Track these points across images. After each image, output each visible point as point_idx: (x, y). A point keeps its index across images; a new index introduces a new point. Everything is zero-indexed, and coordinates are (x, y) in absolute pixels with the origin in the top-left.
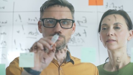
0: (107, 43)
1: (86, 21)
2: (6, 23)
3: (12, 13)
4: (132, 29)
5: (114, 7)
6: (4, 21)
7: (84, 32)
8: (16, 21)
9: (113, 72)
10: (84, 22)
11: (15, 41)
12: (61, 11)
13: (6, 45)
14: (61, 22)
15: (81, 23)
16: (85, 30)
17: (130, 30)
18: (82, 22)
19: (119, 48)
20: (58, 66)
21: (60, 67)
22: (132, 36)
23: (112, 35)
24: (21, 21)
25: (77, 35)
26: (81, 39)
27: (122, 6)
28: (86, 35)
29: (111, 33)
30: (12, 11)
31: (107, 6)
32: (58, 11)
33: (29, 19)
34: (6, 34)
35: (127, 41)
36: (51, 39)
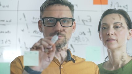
0: (107, 42)
1: (90, 20)
2: (10, 21)
3: (17, 12)
5: (118, 6)
6: (9, 20)
7: (88, 31)
8: (21, 19)
9: (113, 71)
10: (88, 21)
11: (19, 40)
12: (60, 10)
14: (61, 20)
15: (85, 22)
16: (89, 29)
17: (130, 29)
18: (87, 21)
19: (119, 47)
20: (59, 65)
21: (61, 65)
24: (26, 20)
25: (82, 34)
26: (86, 38)
27: (127, 6)
28: (91, 34)
29: (111, 33)
30: (17, 9)
31: (112, 5)
32: (57, 10)
33: (34, 18)
34: (10, 32)
35: (126, 40)
36: (50, 39)
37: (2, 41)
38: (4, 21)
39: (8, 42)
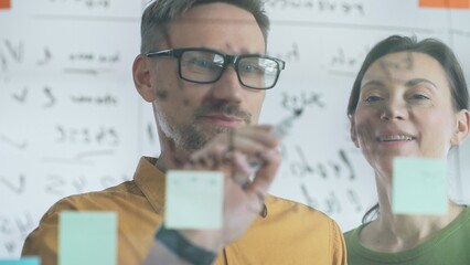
2: (115, 59)
4: (466, 108)
6: (108, 54)
11: (150, 130)
13: (116, 143)
17: (460, 109)
22: (466, 131)
23: (399, 118)
29: (397, 112)
34: (115, 101)
37: (86, 132)
38: (90, 57)
39: (109, 138)
